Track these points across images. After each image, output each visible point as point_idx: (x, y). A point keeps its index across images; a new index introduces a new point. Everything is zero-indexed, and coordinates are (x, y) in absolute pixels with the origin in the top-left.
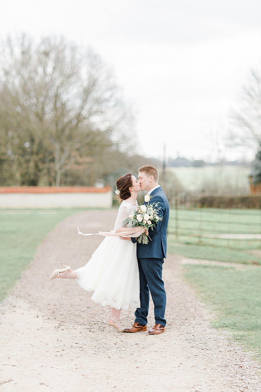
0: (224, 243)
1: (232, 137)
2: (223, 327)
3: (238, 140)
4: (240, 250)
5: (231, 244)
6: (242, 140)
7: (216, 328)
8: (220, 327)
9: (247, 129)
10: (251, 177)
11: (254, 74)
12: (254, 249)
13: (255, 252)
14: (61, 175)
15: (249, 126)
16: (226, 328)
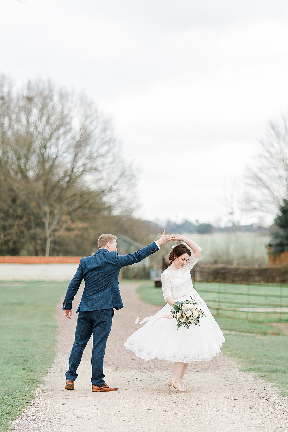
0: (243, 316)
1: (248, 201)
2: (250, 370)
3: (255, 204)
4: (259, 322)
5: (250, 316)
6: (260, 203)
7: (244, 371)
8: (247, 371)
9: (265, 191)
10: (270, 245)
11: (273, 127)
12: (274, 322)
13: (274, 324)
14: (51, 242)
15: (268, 188)
16: (252, 371)
